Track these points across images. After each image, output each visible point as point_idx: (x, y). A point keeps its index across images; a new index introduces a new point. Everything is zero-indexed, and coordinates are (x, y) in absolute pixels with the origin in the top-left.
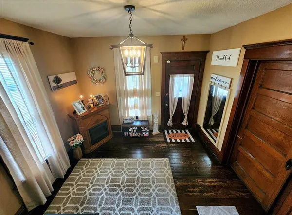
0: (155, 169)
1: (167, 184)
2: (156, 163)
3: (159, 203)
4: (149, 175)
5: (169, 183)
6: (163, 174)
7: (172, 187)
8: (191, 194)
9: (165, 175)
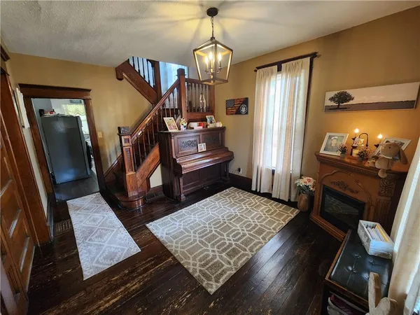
0: (215, 257)
1: (185, 250)
2: (223, 266)
3: (182, 232)
4: (213, 245)
5: (183, 253)
6: (199, 258)
7: (176, 251)
8: (149, 259)
9: (194, 259)
